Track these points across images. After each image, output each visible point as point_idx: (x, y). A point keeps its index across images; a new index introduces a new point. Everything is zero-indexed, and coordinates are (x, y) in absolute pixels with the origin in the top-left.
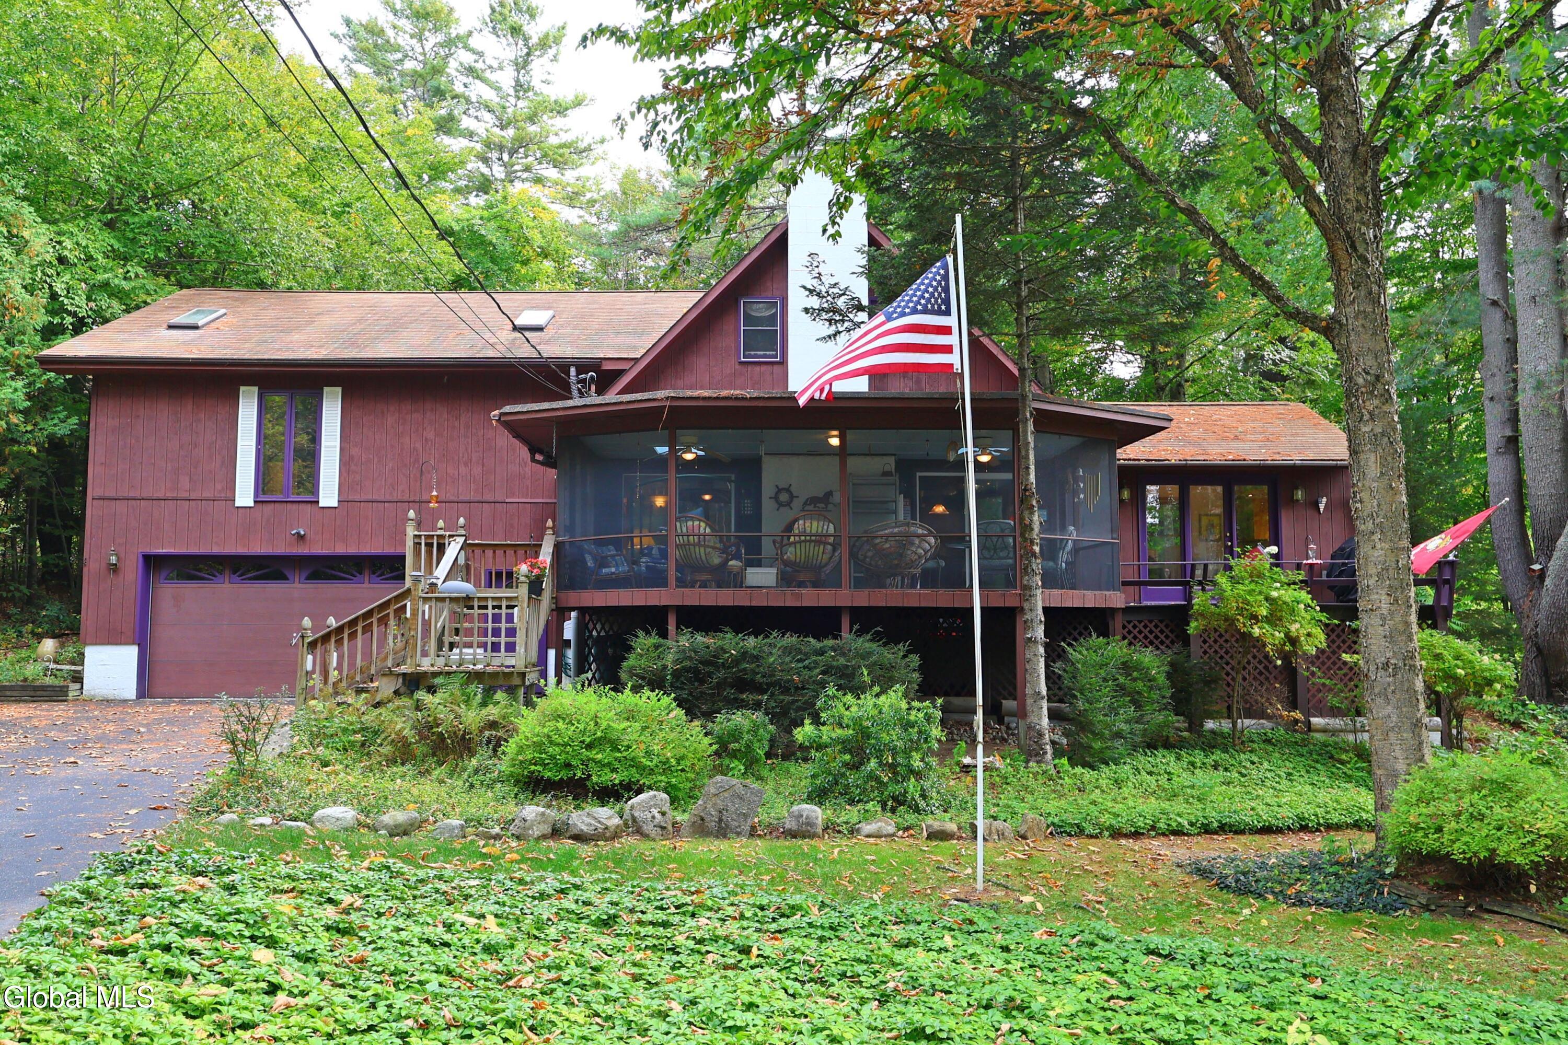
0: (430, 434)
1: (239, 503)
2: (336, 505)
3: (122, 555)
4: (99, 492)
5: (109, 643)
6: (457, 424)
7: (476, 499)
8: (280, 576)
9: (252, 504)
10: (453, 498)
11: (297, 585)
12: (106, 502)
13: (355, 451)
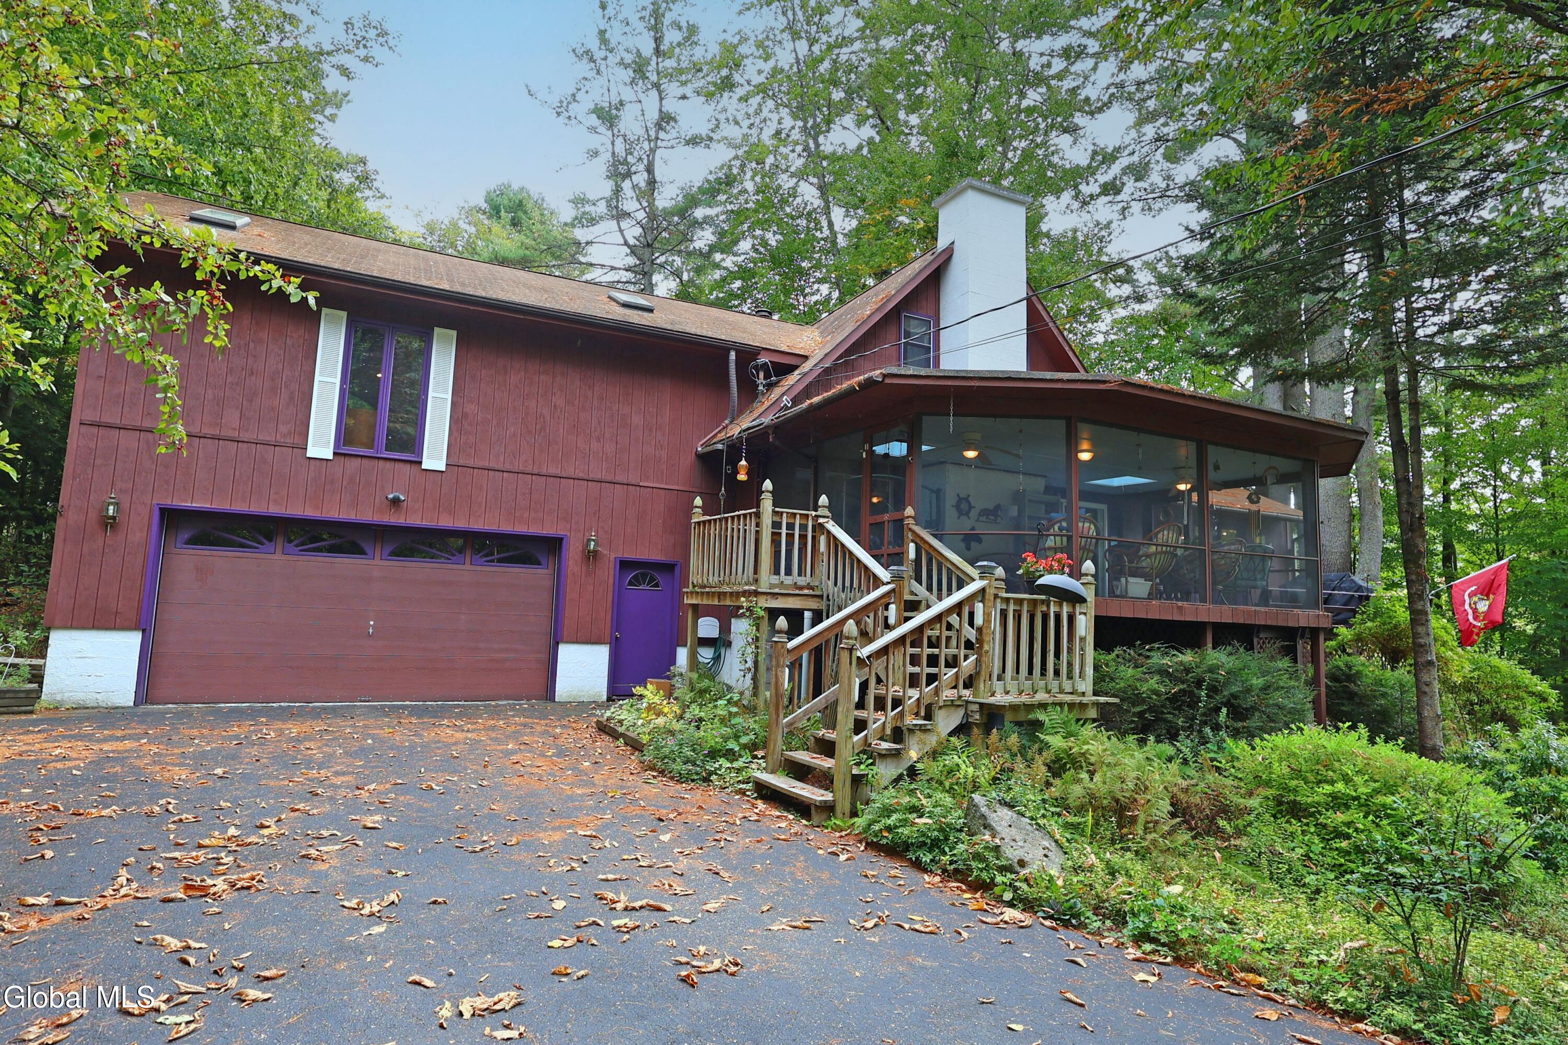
0: (559, 400)
1: (312, 452)
2: (443, 469)
3: (126, 505)
4: (89, 416)
5: (95, 627)
6: (589, 394)
7: (609, 479)
8: (355, 549)
9: (331, 457)
10: (581, 475)
11: (377, 561)
12: (102, 431)
13: (470, 408)
